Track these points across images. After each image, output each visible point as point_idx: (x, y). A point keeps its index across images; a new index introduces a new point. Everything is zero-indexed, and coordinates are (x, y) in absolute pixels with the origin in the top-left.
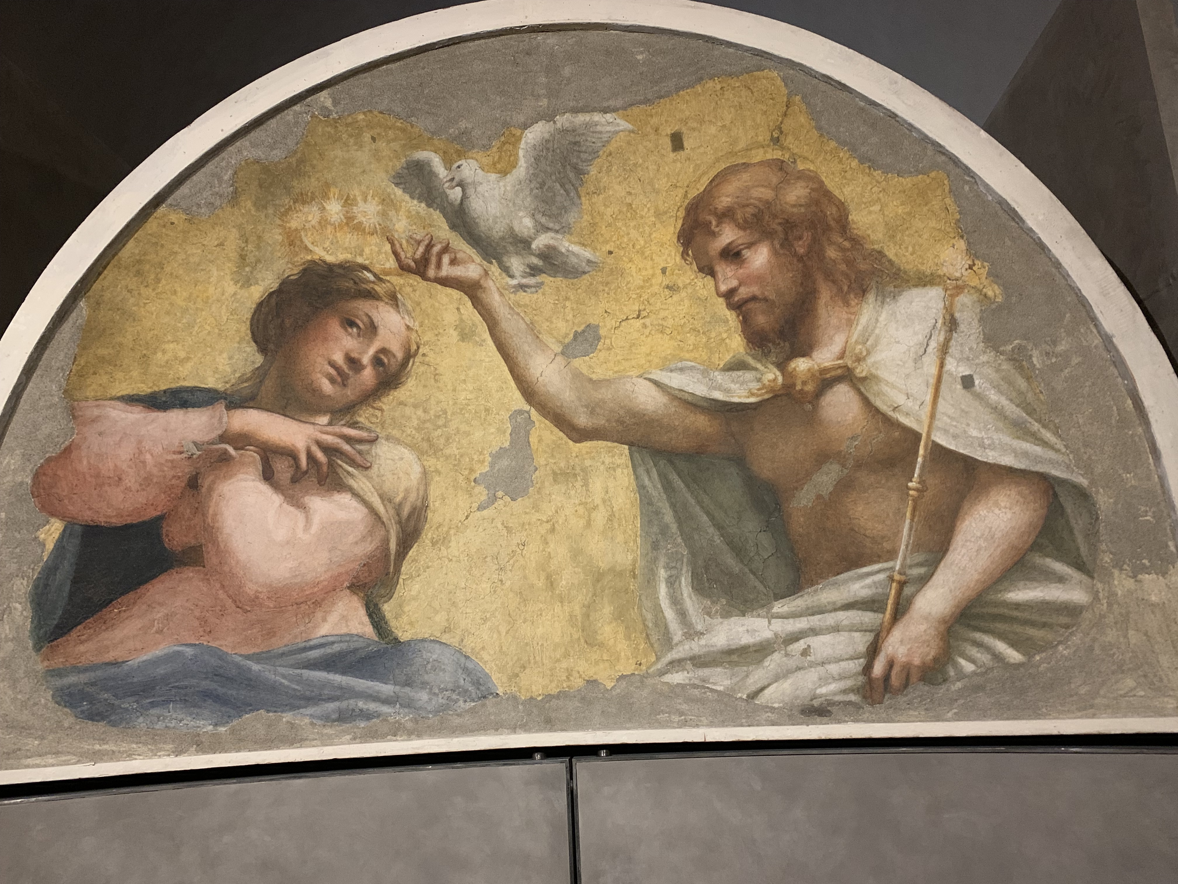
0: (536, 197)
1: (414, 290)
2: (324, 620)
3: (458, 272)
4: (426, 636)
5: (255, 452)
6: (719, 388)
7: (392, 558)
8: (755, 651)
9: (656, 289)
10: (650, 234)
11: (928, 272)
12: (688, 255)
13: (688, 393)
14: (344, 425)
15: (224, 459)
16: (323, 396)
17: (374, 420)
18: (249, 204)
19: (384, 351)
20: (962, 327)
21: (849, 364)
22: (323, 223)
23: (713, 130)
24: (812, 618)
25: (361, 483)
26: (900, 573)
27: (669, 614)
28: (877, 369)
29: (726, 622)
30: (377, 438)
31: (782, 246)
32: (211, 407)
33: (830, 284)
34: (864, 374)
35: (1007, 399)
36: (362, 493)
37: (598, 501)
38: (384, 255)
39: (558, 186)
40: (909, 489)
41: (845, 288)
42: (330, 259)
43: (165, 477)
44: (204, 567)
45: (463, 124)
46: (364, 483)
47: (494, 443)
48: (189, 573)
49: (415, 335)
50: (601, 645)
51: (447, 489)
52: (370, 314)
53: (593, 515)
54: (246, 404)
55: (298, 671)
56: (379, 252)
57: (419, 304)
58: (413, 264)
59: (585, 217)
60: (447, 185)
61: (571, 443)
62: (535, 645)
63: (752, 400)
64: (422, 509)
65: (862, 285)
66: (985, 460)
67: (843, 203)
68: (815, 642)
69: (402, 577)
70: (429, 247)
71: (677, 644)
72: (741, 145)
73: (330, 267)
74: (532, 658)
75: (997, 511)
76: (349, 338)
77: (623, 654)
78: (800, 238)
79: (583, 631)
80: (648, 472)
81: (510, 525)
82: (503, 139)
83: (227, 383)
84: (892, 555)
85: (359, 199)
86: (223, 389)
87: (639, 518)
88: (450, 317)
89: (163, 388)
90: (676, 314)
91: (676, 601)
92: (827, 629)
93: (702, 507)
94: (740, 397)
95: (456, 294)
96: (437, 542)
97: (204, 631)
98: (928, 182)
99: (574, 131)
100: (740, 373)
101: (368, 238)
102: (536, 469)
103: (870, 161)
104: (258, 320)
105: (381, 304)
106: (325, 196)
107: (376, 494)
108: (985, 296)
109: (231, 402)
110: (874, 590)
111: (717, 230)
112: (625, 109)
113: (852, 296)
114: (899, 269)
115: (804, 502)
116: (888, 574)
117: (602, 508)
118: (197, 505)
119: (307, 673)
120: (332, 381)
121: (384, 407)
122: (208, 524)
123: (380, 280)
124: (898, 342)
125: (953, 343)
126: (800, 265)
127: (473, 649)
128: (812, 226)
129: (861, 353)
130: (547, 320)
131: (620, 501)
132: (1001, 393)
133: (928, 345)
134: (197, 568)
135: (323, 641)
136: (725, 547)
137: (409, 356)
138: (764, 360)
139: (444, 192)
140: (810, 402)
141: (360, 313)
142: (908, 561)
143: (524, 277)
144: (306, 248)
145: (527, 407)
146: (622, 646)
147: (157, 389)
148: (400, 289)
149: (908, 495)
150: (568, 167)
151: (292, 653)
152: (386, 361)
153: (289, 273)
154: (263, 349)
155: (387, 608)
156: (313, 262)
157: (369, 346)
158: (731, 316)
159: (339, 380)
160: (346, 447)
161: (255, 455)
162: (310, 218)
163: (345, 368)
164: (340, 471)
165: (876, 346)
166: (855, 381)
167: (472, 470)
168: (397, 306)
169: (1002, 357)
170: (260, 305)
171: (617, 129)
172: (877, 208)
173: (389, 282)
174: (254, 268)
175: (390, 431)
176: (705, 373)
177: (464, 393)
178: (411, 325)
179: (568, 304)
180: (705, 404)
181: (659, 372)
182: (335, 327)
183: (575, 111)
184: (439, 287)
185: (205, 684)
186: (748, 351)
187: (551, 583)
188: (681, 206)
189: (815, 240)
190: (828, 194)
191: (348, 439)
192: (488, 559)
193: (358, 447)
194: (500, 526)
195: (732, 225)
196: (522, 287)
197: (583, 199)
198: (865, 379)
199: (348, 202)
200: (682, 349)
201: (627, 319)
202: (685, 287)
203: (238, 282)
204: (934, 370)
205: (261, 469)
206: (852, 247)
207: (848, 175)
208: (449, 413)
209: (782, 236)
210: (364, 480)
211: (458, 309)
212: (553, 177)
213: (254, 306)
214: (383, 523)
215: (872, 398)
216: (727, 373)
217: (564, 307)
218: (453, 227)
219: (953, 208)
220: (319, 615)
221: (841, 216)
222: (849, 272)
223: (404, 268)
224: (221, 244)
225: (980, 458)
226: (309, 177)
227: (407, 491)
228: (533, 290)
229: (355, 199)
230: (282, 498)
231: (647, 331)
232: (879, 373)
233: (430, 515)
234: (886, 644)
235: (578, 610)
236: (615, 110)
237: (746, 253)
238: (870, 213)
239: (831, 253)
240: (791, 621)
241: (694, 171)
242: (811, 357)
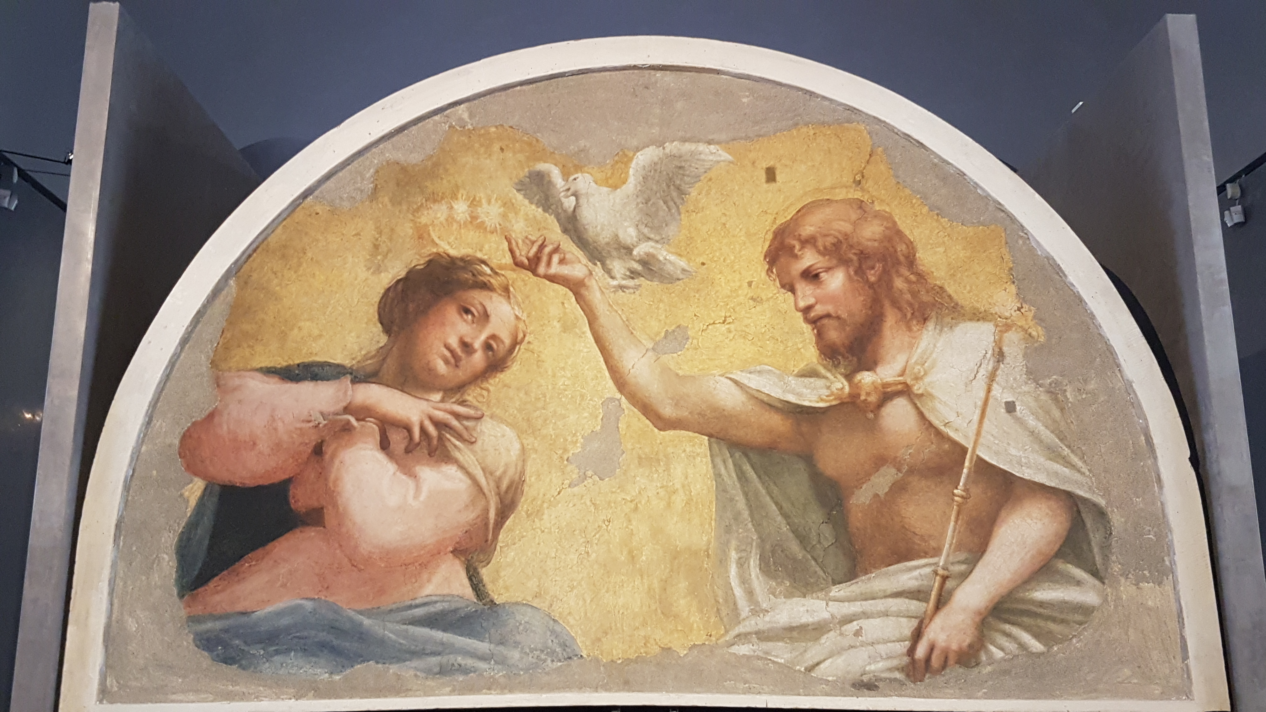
0: (641, 210)
1: (525, 285)
2: (429, 581)
3: (565, 270)
4: (519, 600)
5: (374, 423)
6: (793, 392)
7: (491, 526)
8: (813, 629)
9: (741, 299)
10: (740, 252)
11: (982, 309)
12: (772, 272)
13: (764, 393)
14: (454, 402)
15: (347, 428)
16: (437, 376)
17: (481, 399)
18: (386, 199)
19: (494, 337)
20: (1008, 360)
21: (909, 381)
22: (450, 220)
23: (803, 168)
24: (864, 603)
25: (466, 456)
26: (944, 569)
27: (738, 592)
28: (932, 388)
29: (789, 601)
30: (483, 416)
31: (856, 272)
32: (337, 381)
33: (896, 310)
34: (920, 392)
35: (1043, 425)
36: (466, 465)
37: (678, 486)
38: (501, 252)
39: (661, 203)
40: (954, 494)
41: (909, 315)
42: (453, 252)
43: (294, 443)
44: (324, 527)
45: (582, 143)
46: (469, 457)
47: (586, 426)
48: (311, 532)
49: (523, 325)
50: (676, 616)
51: (542, 466)
52: (484, 303)
53: (673, 498)
54: (370, 380)
55: (405, 627)
56: (497, 249)
57: (528, 297)
58: (526, 261)
59: (683, 231)
60: (562, 194)
61: (656, 430)
62: (616, 612)
63: (822, 405)
64: (519, 483)
65: (923, 314)
66: (1022, 476)
67: (912, 243)
68: (865, 624)
69: (500, 544)
70: (542, 247)
71: (744, 619)
72: (828, 183)
73: (453, 260)
74: (613, 625)
75: (1029, 521)
76: (464, 323)
77: (695, 625)
78: (873, 268)
79: (660, 603)
80: (724, 462)
81: (598, 502)
82: (616, 158)
83: (353, 359)
84: (937, 552)
85: (484, 201)
86: (349, 365)
87: (714, 503)
88: (554, 311)
89: (297, 362)
90: (758, 322)
91: (744, 581)
92: (878, 613)
93: (772, 498)
94: (810, 401)
95: (562, 290)
96: (531, 514)
97: (323, 587)
98: (988, 232)
99: (680, 157)
100: (812, 380)
101: (489, 236)
102: (624, 452)
103: (938, 209)
104: (385, 304)
105: (494, 295)
106: (454, 196)
107: (479, 467)
108: (1030, 335)
109: (356, 377)
110: (920, 582)
111: (800, 253)
112: (727, 143)
113: (915, 322)
114: (957, 304)
115: (862, 499)
116: (933, 568)
117: (681, 492)
118: (320, 471)
119: (412, 629)
120: (447, 362)
121: (491, 388)
122: (330, 488)
123: (496, 273)
124: (952, 367)
125: (999, 372)
126: (871, 291)
127: (560, 613)
128: (883, 259)
129: (919, 372)
130: (642, 319)
131: (698, 486)
132: (1038, 419)
133: (977, 372)
134: (318, 528)
135: (426, 600)
136: (791, 535)
137: (515, 343)
138: (834, 371)
139: (560, 200)
140: (872, 411)
141: (476, 302)
142: (951, 559)
143: (624, 279)
144: (433, 241)
145: (618, 395)
146: (695, 619)
147: (292, 363)
148: (513, 282)
149: (953, 500)
150: (672, 187)
151: (399, 610)
152: (495, 346)
153: (417, 263)
154: (387, 330)
155: (485, 573)
156: (438, 254)
157: (481, 332)
158: (807, 330)
159: (452, 361)
160: (455, 423)
161: (374, 426)
162: (439, 215)
163: (459, 351)
164: (448, 444)
165: (933, 368)
166: (912, 396)
167: (565, 450)
168: (509, 297)
169: (1041, 389)
170: (388, 290)
171: (719, 159)
172: (941, 249)
173: (503, 275)
174: (385, 256)
175: (494, 410)
176: (781, 377)
177: (563, 379)
178: (520, 316)
179: (661, 305)
180: (779, 405)
181: (739, 373)
182: (451, 313)
183: (684, 140)
184: (548, 282)
185: (323, 636)
186: (820, 361)
187: (632, 557)
188: (769, 230)
189: (885, 271)
190: (899, 233)
191: (457, 416)
192: (577, 532)
193: (466, 423)
194: (588, 503)
195: (814, 251)
196: (622, 287)
197: (683, 215)
198: (922, 395)
199: (474, 203)
200: (761, 354)
201: (714, 323)
202: (768, 300)
203: (369, 269)
204: (982, 394)
205: (378, 438)
206: (918, 280)
207: (919, 219)
208: (548, 396)
209: (857, 264)
210: (469, 453)
211: (563, 303)
212: (658, 195)
213: (382, 291)
214: (484, 494)
215: (927, 414)
216: (800, 379)
217: (658, 308)
218: (565, 231)
219: (1007, 257)
220: (425, 576)
221: (909, 253)
222: (912, 301)
223: (518, 264)
224: (358, 234)
225: (1017, 474)
226: (442, 179)
227: (507, 465)
228: (632, 291)
229: (480, 201)
230: (396, 466)
231: (731, 336)
232: (933, 392)
233: (526, 488)
234: (928, 629)
235: (656, 584)
236: (718, 143)
237: (824, 276)
238: (935, 253)
239: (899, 283)
240: (846, 604)
241: (784, 201)
242: (875, 372)
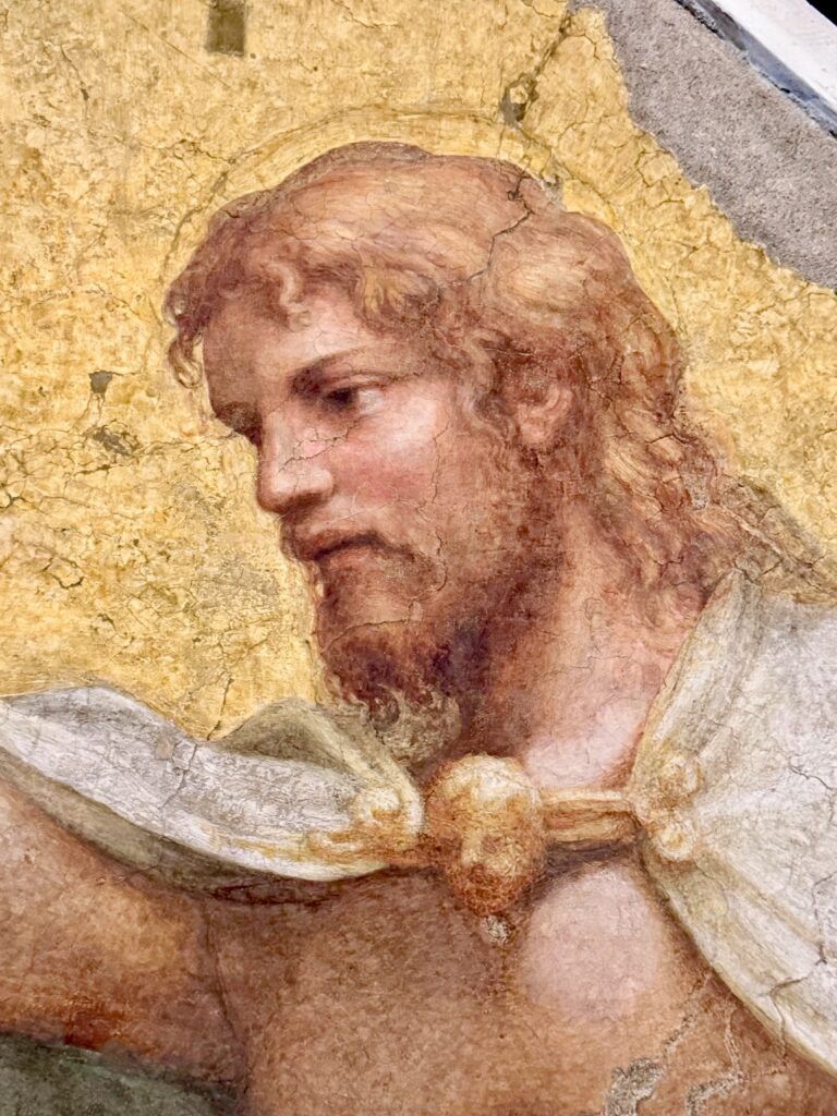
6: (204, 806)
9: (58, 430)
12: (189, 355)
13: (90, 802)
21: (642, 808)
28: (727, 842)
31: (482, 407)
33: (607, 550)
34: (681, 853)
41: (651, 572)
63: (311, 869)
65: (701, 575)
67: (673, 333)
78: (538, 399)
94: (269, 852)
100: (285, 768)
111: (295, 309)
114: (814, 552)
126: (527, 477)
128: (577, 372)
129: (680, 781)
138: (371, 741)
165: (729, 767)
166: (652, 867)
176: (165, 744)
180: (142, 856)
186: (326, 701)
188: (199, 210)
189: (578, 415)
190: (632, 296)
195: (345, 309)
198: (687, 867)
200: (102, 647)
202: (158, 450)
206: (684, 459)
207: (700, 260)
209: (484, 378)
216: (240, 760)
221: (662, 365)
222: (666, 528)
237: (370, 401)
238: (748, 375)
239: (621, 462)
241: (261, 124)
242: (522, 762)
